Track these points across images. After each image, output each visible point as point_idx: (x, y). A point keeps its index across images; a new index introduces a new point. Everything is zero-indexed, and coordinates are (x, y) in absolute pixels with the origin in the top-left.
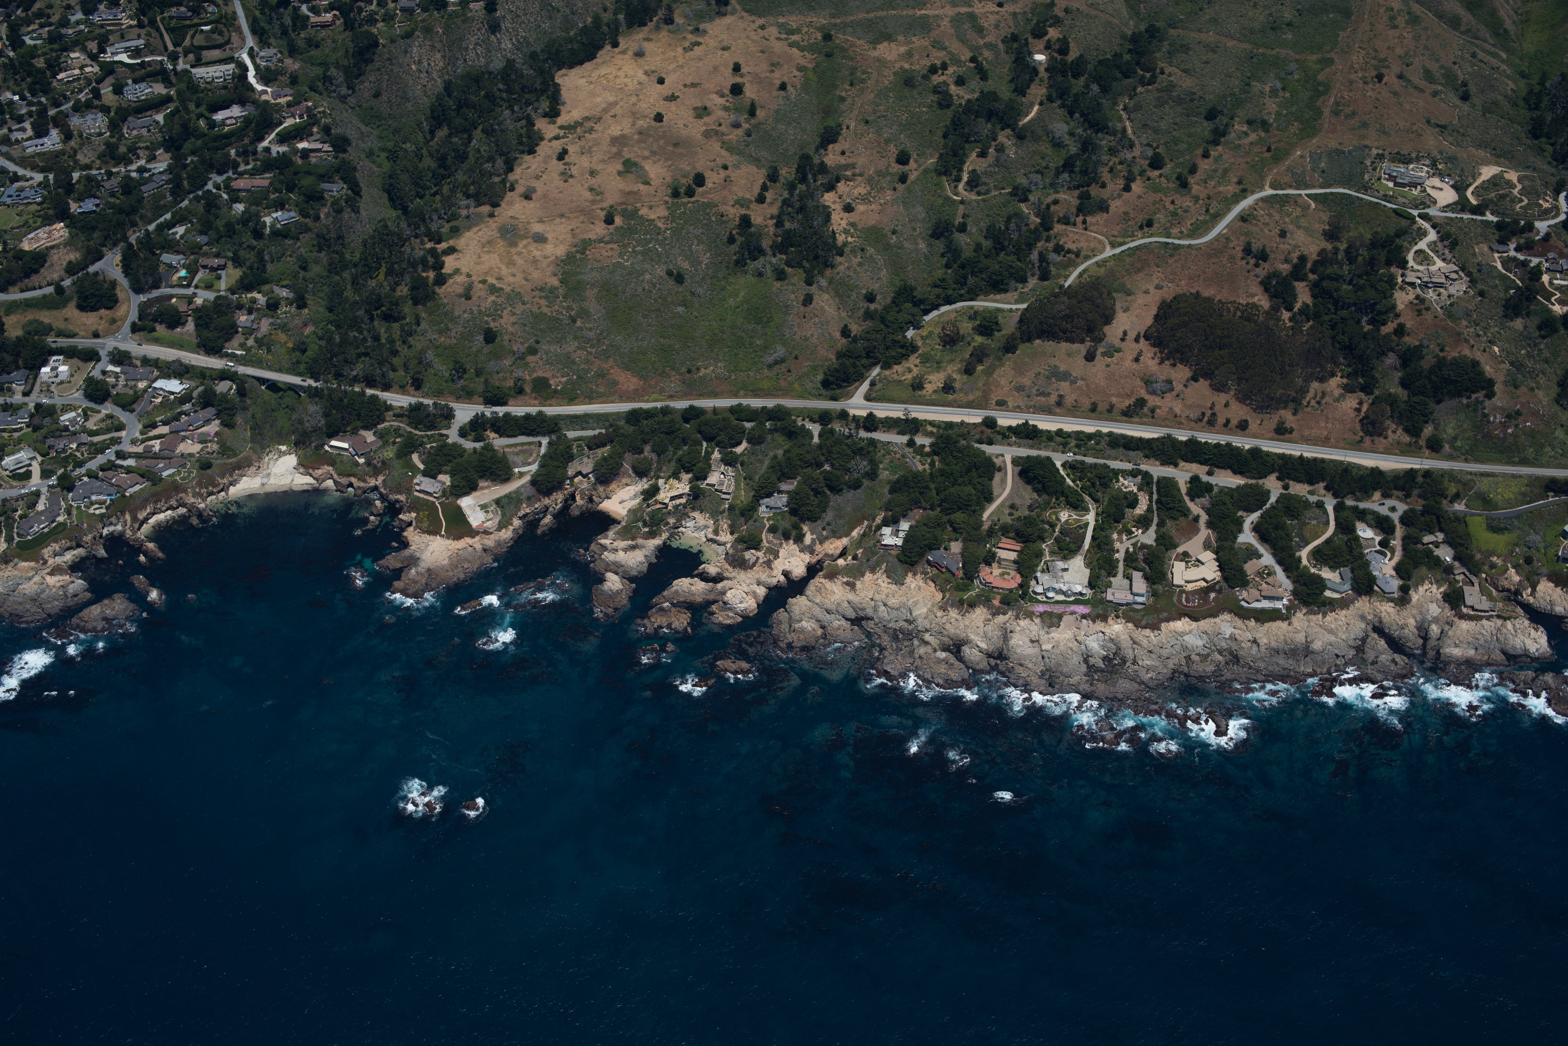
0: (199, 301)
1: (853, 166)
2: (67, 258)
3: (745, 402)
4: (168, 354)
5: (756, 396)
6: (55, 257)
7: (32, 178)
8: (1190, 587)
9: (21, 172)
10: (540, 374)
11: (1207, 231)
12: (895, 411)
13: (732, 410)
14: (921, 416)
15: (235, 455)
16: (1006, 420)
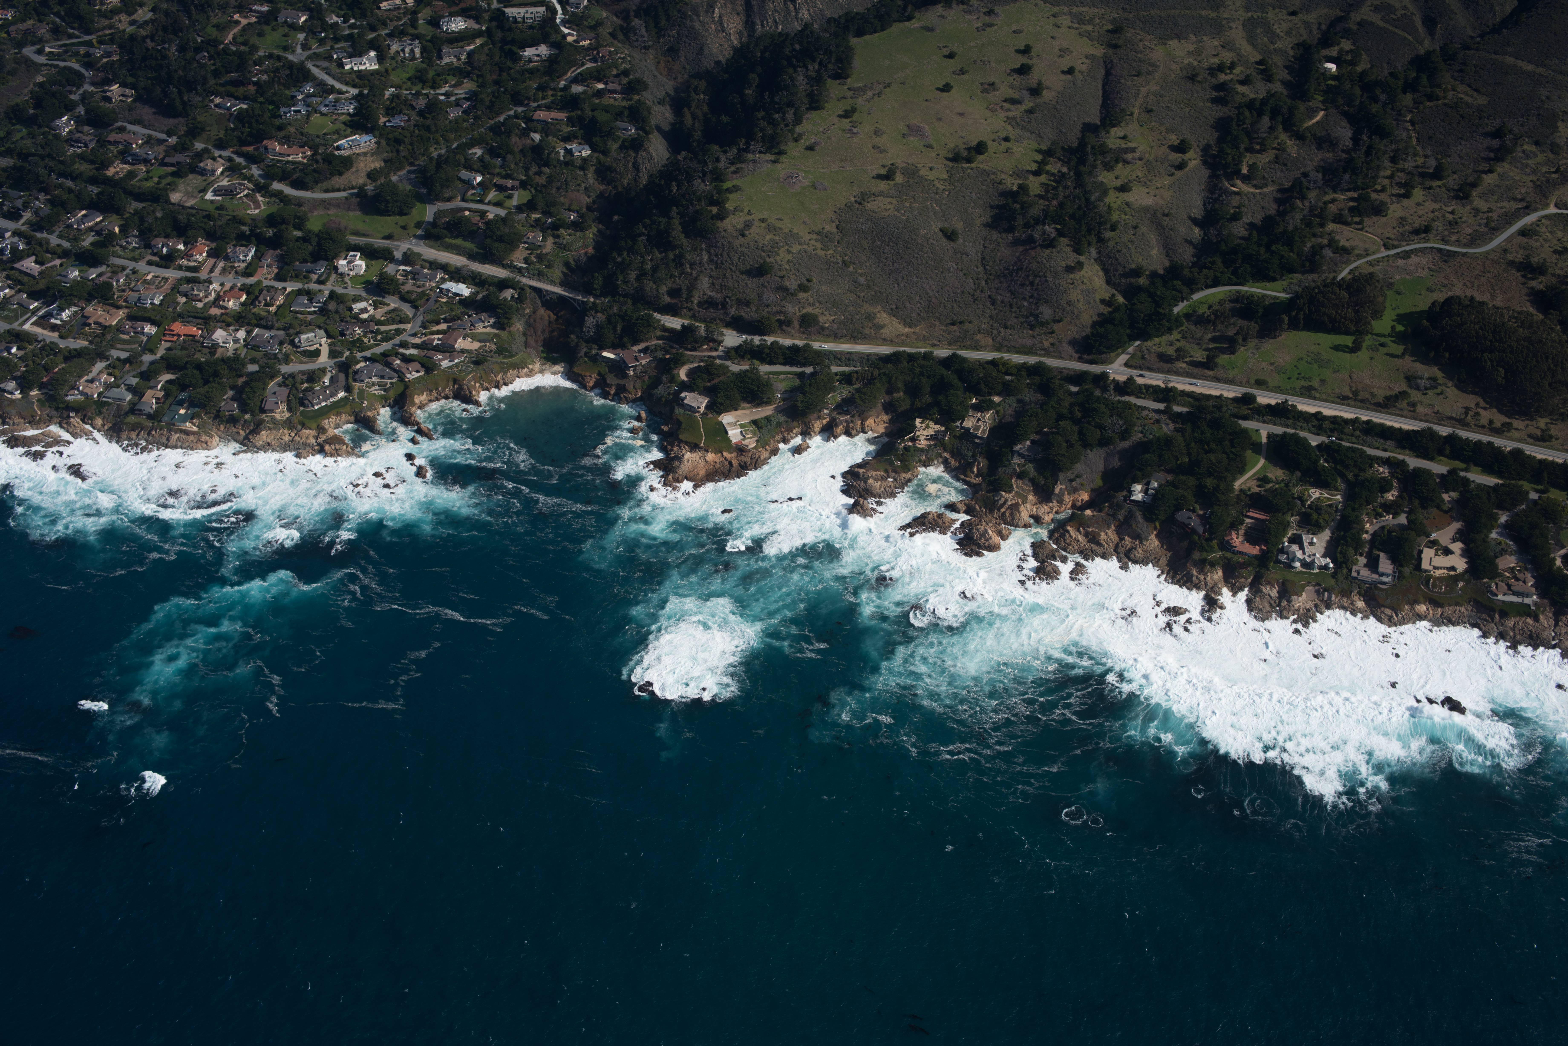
0: (491, 216)
1: (1133, 150)
2: (373, 166)
3: (1007, 356)
4: (457, 260)
5: (1018, 352)
6: (362, 165)
7: (347, 92)
8: (1438, 573)
9: (338, 85)
10: (809, 310)
11: (1485, 242)
12: (1155, 380)
13: (993, 363)
14: (1180, 387)
15: (512, 356)
16: (1265, 399)
